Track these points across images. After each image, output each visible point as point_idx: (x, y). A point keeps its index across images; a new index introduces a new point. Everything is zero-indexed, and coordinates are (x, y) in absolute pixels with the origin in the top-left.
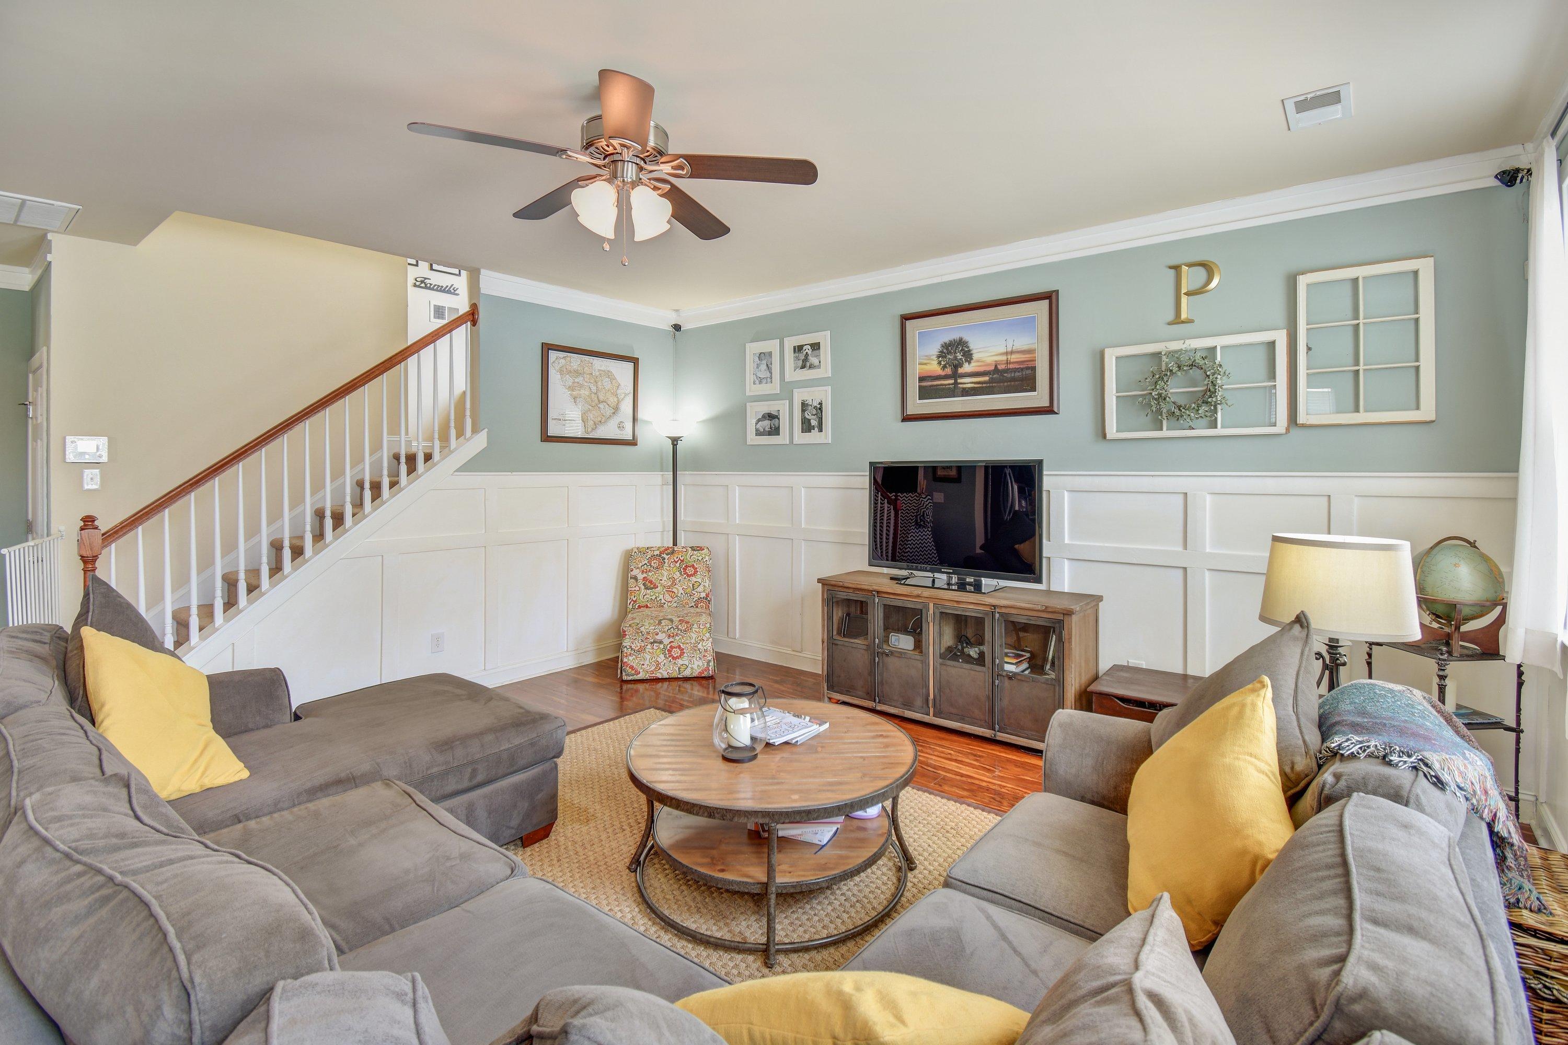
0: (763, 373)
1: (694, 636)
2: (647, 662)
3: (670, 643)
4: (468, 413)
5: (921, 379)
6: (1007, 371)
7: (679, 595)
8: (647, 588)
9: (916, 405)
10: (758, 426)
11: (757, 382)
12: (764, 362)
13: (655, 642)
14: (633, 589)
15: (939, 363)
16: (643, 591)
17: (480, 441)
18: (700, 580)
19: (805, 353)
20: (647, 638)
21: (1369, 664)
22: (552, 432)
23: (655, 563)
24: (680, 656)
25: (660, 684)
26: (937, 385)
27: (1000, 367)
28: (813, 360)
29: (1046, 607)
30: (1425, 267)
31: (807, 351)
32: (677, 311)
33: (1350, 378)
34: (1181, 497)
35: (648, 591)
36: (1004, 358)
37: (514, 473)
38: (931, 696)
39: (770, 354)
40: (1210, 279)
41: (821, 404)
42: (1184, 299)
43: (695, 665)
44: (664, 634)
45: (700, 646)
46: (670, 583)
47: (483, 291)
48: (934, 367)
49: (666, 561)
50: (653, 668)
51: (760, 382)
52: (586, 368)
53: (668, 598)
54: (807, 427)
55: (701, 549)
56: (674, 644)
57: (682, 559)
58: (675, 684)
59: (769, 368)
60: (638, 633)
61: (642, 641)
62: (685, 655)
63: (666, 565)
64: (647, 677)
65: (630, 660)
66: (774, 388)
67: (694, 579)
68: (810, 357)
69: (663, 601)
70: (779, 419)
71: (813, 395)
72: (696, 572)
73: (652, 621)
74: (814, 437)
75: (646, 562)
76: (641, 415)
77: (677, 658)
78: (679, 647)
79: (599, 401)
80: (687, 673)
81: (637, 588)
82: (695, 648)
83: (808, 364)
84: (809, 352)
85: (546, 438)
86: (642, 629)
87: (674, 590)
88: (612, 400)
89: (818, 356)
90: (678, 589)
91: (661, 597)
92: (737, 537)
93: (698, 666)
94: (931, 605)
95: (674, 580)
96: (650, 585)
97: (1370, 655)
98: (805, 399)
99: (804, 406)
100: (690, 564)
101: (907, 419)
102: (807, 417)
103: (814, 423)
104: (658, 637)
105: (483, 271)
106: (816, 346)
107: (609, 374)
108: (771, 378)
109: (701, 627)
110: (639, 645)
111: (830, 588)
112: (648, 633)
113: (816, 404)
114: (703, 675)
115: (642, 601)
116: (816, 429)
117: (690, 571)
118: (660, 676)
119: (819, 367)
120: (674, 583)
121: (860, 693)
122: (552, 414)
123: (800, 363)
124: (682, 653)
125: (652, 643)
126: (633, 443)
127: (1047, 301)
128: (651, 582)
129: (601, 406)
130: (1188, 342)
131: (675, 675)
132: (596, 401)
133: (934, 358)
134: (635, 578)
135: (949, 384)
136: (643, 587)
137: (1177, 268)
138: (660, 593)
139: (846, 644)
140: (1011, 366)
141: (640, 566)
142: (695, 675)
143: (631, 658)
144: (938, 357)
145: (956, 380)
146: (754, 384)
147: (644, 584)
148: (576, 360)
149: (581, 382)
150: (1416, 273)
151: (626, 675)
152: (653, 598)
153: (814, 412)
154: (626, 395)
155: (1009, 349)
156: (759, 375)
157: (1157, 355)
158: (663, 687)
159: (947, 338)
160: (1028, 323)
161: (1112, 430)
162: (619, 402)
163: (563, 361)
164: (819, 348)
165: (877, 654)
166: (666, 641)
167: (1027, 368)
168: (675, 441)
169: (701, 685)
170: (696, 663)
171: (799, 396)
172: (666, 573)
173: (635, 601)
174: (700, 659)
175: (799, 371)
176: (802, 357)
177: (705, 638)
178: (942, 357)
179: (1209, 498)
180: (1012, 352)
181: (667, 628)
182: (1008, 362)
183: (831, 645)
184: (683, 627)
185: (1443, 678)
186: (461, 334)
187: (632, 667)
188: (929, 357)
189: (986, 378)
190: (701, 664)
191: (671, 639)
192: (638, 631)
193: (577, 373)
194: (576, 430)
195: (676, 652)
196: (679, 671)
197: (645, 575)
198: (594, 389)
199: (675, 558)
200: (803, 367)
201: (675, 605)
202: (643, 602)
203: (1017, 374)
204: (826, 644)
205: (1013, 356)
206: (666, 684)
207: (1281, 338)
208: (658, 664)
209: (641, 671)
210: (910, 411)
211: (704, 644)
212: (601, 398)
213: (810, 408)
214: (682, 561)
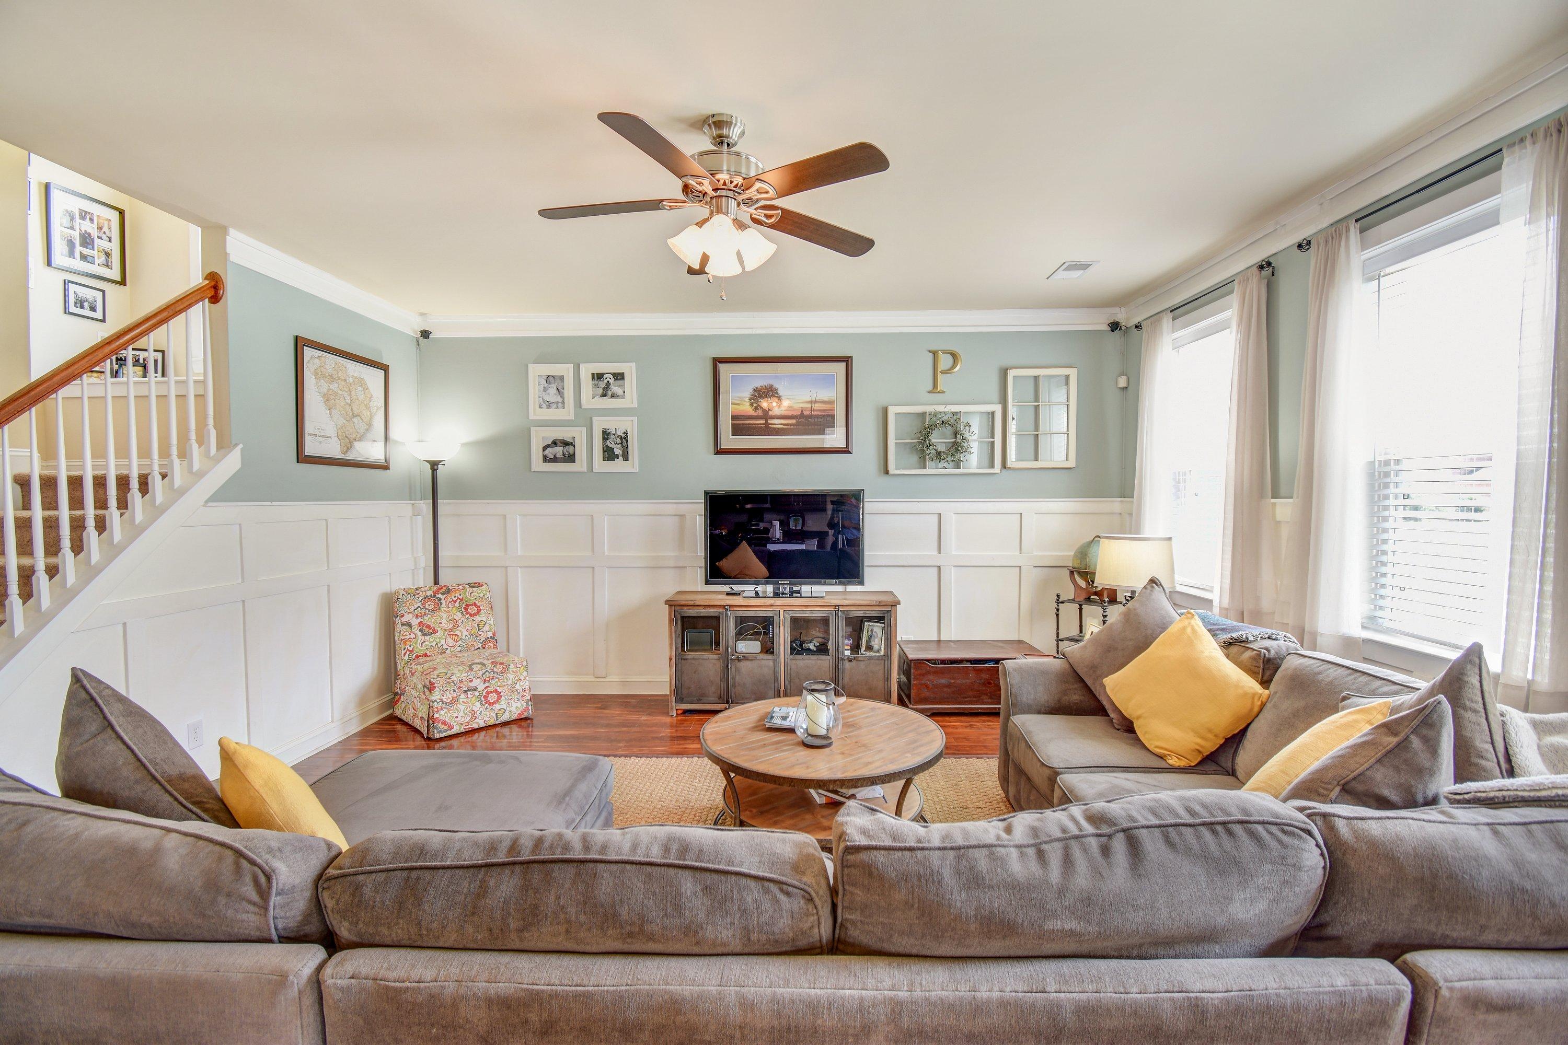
0: (552, 396)
1: (511, 676)
2: (461, 714)
3: (485, 688)
4: (211, 421)
5: (734, 417)
6: (811, 416)
7: (464, 637)
8: (424, 634)
9: (728, 440)
10: (547, 452)
11: (544, 406)
12: (554, 386)
13: (468, 690)
14: (408, 637)
15: (752, 405)
16: (420, 638)
17: (233, 462)
18: (484, 619)
19: (606, 381)
20: (460, 687)
21: (1057, 615)
22: (309, 450)
23: (430, 605)
24: (497, 700)
25: (477, 735)
26: (749, 424)
27: (806, 413)
28: (615, 389)
29: (880, 602)
30: (1073, 373)
31: (608, 379)
32: (422, 314)
33: (1032, 439)
34: (936, 516)
35: (427, 638)
36: (809, 406)
37: (274, 503)
38: (782, 688)
39: (562, 378)
40: (954, 365)
41: (626, 433)
42: (940, 375)
43: (514, 708)
44: (479, 680)
45: (517, 687)
46: (451, 626)
47: (233, 258)
48: (746, 408)
49: (443, 601)
50: (469, 718)
51: (549, 407)
52: (340, 373)
53: (451, 642)
54: (609, 455)
55: (479, 585)
56: (489, 689)
57: (461, 597)
58: (493, 732)
59: (559, 391)
60: (449, 683)
61: (455, 691)
62: (503, 698)
63: (443, 605)
64: (462, 730)
65: (442, 715)
66: (568, 413)
67: (478, 618)
68: (612, 386)
69: (445, 647)
70: (574, 446)
71: (618, 425)
72: (479, 610)
73: (461, 668)
74: (618, 465)
75: (419, 604)
76: (393, 434)
77: (495, 703)
78: (496, 691)
79: (353, 413)
80: (505, 717)
81: (413, 636)
82: (513, 689)
83: (610, 393)
84: (612, 381)
85: (302, 458)
86: (453, 678)
87: (457, 633)
88: (366, 414)
89: (623, 386)
90: (462, 632)
91: (443, 642)
92: (519, 569)
93: (517, 707)
94: (782, 612)
95: (455, 621)
96: (427, 630)
97: (1058, 610)
98: (607, 427)
99: (606, 435)
100: (471, 602)
101: (719, 452)
102: (609, 445)
103: (618, 451)
104: (472, 685)
105: (232, 232)
106: (619, 376)
107: (361, 382)
108: (563, 403)
109: (518, 666)
110: (450, 696)
111: (677, 608)
112: (461, 681)
113: (619, 433)
114: (523, 716)
115: (420, 649)
116: (621, 458)
117: (472, 610)
118: (475, 726)
119: (623, 397)
120: (456, 626)
121: (711, 699)
122: (309, 428)
123: (601, 391)
124: (499, 697)
125: (465, 692)
126: (386, 467)
127: (844, 364)
128: (429, 627)
129: (355, 420)
130: (948, 406)
131: (492, 722)
132: (351, 414)
133: (747, 400)
134: (409, 625)
135: (761, 424)
136: (419, 634)
137: (935, 353)
138: (440, 639)
139: (696, 657)
140: (815, 413)
141: (412, 610)
142: (514, 718)
143: (442, 713)
144: (750, 399)
145: (767, 421)
146: (540, 407)
147: (420, 630)
148: (331, 360)
149: (335, 390)
150: (1067, 377)
151: (438, 732)
152: (434, 644)
153: (619, 441)
154: (378, 408)
155: (813, 399)
156: (547, 398)
157: (923, 414)
158: (479, 738)
159: (759, 384)
160: (829, 380)
161: (892, 469)
162: (372, 417)
163: (317, 361)
164: (623, 378)
165: (728, 662)
166: (481, 687)
167: (828, 416)
168: (434, 465)
169: (520, 726)
170: (515, 705)
171: (599, 425)
172: (444, 615)
173: (412, 651)
174: (518, 700)
175: (598, 399)
176: (602, 384)
177: (522, 678)
178: (754, 400)
179: (954, 516)
180: (815, 402)
181: (481, 673)
182: (812, 409)
183: (679, 661)
184: (498, 669)
185: (1105, 616)
186: (198, 313)
187: (444, 723)
188: (741, 398)
189: (794, 421)
190: (519, 705)
191: (487, 684)
192: (449, 681)
193: (332, 379)
194: (333, 450)
195: (492, 697)
196: (497, 717)
197: (420, 620)
198: (348, 398)
199: (453, 597)
200: (604, 395)
201: (459, 649)
202: (421, 651)
203: (820, 420)
204: (673, 660)
205: (816, 405)
206: (483, 733)
207: (998, 409)
208: (473, 713)
209: (454, 724)
210: (723, 445)
211: (522, 684)
212: (356, 411)
213: (613, 437)
214: (462, 600)
